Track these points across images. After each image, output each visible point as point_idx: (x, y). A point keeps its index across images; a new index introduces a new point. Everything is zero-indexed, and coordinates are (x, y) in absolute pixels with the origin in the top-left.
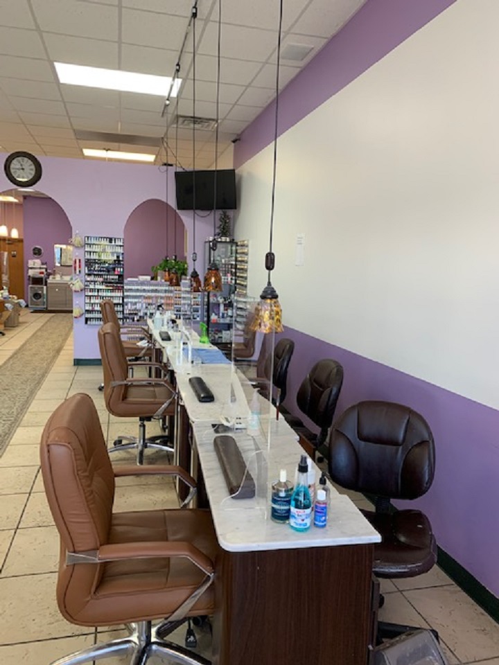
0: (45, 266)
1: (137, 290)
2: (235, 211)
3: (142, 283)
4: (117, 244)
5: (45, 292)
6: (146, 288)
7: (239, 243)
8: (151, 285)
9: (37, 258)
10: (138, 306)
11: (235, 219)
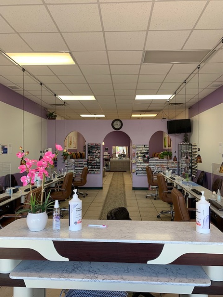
0: (109, 154)
1: (154, 163)
2: (190, 133)
3: (156, 160)
4: (147, 147)
5: (109, 164)
6: (157, 162)
7: (193, 145)
8: (159, 161)
9: (106, 152)
10: (154, 168)
11: (190, 136)
